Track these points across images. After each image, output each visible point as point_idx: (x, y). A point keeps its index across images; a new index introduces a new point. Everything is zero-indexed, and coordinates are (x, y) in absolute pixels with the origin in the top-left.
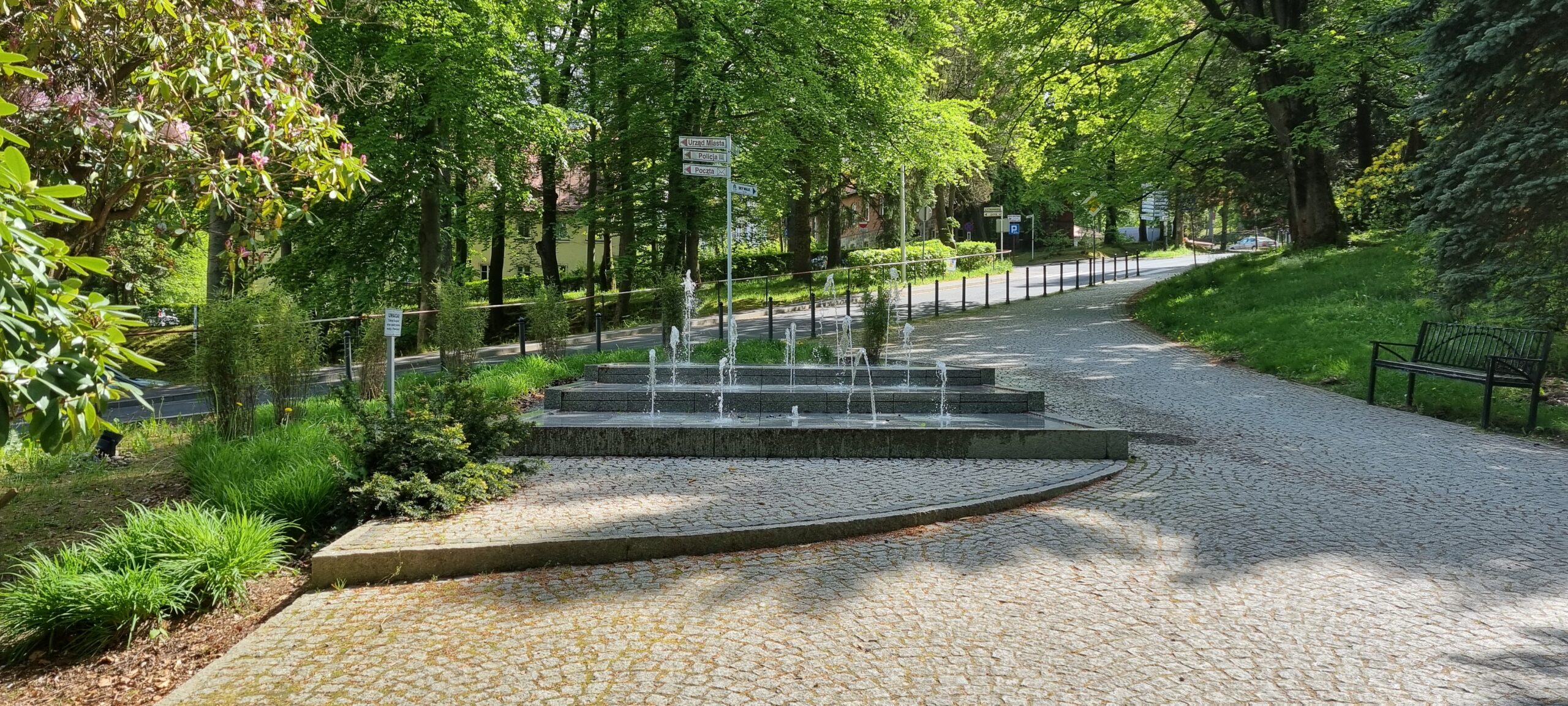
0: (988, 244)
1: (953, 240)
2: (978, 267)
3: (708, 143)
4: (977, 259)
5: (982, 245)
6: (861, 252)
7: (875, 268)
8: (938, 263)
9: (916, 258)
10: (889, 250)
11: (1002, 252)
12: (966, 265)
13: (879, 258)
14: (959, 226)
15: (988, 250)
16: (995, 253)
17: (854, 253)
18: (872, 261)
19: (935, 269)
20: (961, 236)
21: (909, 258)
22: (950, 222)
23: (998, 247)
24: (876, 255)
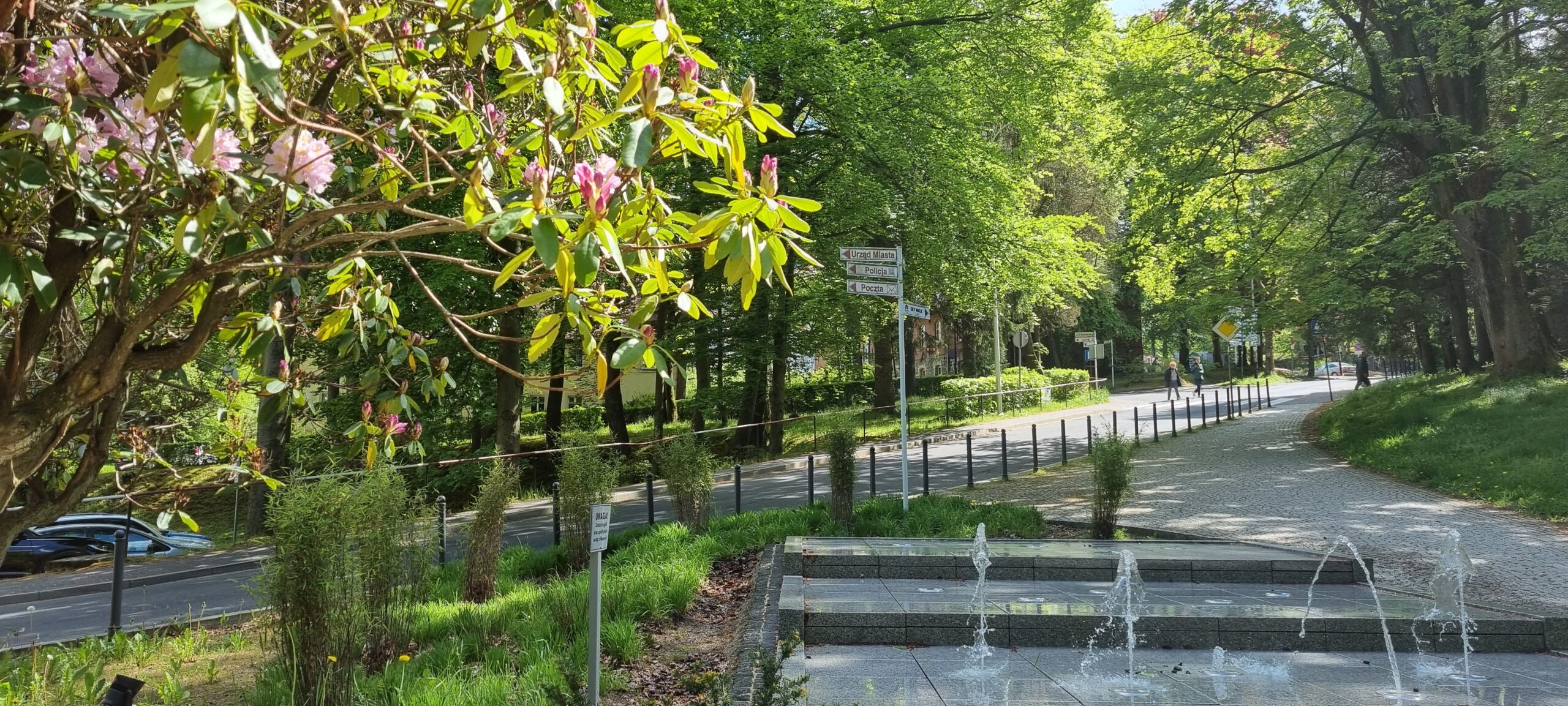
0: (1080, 372)
1: (1041, 367)
2: (1072, 396)
3: (876, 255)
4: (1071, 388)
5: (1076, 373)
6: (954, 381)
7: (970, 399)
8: (1034, 392)
9: (1012, 387)
10: (982, 378)
11: (1097, 381)
12: (1061, 395)
13: (975, 388)
14: (1047, 352)
15: (1082, 378)
16: (1088, 381)
17: (947, 382)
18: (967, 390)
19: (1031, 401)
20: (1048, 363)
21: (1004, 388)
22: (1035, 348)
23: (1092, 374)
24: (972, 384)
